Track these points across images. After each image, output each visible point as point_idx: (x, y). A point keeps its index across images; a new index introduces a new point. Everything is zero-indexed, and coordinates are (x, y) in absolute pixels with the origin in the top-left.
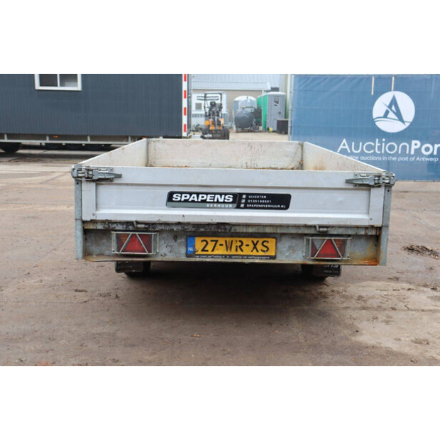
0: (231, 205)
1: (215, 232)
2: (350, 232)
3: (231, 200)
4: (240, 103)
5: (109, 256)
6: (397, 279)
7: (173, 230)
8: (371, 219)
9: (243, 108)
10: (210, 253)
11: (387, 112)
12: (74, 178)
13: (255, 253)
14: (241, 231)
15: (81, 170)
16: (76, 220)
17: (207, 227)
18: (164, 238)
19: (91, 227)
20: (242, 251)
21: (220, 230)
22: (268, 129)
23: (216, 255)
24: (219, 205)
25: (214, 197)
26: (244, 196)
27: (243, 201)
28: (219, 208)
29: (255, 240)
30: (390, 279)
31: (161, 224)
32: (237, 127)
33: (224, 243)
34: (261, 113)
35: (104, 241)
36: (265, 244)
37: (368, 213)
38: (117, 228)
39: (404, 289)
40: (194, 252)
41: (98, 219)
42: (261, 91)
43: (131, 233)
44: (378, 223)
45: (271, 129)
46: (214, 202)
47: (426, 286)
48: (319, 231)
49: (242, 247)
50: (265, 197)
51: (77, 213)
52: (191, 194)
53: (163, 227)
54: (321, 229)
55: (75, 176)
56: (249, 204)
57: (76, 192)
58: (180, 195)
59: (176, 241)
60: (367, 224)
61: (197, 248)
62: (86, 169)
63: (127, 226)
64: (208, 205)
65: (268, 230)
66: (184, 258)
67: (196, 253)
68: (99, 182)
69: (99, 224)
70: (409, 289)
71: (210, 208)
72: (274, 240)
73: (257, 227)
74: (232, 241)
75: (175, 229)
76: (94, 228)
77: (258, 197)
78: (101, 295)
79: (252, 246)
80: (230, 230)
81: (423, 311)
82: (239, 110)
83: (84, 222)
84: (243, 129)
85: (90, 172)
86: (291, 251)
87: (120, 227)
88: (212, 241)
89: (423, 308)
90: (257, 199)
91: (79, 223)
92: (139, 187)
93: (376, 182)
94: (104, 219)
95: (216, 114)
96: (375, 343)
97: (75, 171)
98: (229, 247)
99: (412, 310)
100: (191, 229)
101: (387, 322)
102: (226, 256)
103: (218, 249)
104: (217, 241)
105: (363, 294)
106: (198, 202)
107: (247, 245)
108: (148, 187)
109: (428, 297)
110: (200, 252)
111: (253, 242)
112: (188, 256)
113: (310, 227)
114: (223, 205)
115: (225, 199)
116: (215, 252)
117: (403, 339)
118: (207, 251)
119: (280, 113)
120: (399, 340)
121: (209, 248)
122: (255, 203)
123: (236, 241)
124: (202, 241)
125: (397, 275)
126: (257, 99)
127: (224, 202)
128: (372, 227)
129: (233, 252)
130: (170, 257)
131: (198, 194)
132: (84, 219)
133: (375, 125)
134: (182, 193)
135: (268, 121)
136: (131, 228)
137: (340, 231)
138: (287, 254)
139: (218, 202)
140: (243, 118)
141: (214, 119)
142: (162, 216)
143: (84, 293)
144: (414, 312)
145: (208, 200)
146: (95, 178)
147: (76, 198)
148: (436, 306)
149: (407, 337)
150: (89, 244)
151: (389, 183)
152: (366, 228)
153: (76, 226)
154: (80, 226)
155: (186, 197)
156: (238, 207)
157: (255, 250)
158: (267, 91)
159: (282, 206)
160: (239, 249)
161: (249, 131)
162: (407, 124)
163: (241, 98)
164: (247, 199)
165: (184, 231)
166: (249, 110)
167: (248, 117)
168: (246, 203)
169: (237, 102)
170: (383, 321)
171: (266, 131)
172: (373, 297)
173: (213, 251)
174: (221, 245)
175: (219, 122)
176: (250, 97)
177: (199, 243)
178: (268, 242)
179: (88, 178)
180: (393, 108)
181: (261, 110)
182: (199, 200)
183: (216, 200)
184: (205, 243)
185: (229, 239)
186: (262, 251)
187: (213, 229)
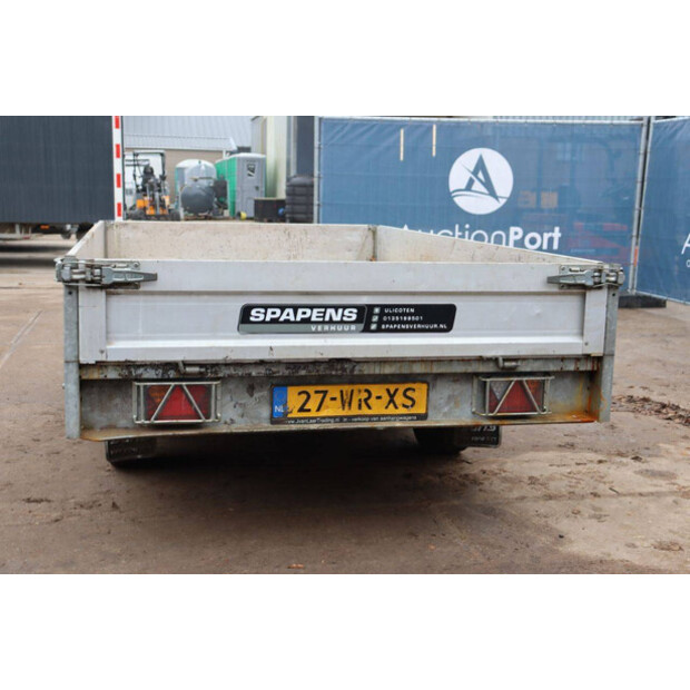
0: (353, 327)
1: (324, 376)
2: (552, 367)
3: (354, 317)
4: (186, 172)
5: (126, 428)
6: (572, 446)
7: (250, 374)
8: (586, 344)
9: (196, 180)
10: (313, 414)
11: (471, 182)
12: (64, 281)
13: (391, 410)
14: (372, 372)
15: (76, 267)
16: (67, 362)
17: (311, 367)
18: (230, 391)
19: (95, 375)
20: (369, 407)
21: (334, 373)
22: (239, 214)
23: (324, 418)
24: (333, 328)
25: (325, 313)
26: (377, 310)
27: (375, 319)
28: (333, 332)
29: (392, 388)
30: (560, 446)
31: (227, 365)
32: (185, 210)
33: (338, 395)
34: (225, 188)
35: (118, 401)
36: (409, 393)
37: (582, 334)
38: (146, 376)
39: (591, 461)
40: (286, 414)
41: (109, 359)
42: (221, 152)
43: (173, 384)
44: (596, 351)
45: (244, 215)
46: (324, 322)
47: (621, 454)
48: (504, 368)
49: (369, 402)
50: (412, 310)
51: (69, 350)
52: (283, 308)
53: (231, 371)
54: (507, 364)
55: (66, 278)
56: (386, 323)
57: (66, 310)
58: (263, 310)
59: (252, 395)
60: (579, 352)
61: (290, 405)
62: (87, 266)
63: (165, 372)
64: (313, 328)
65: (418, 369)
66: (266, 427)
67: (289, 416)
68: (112, 288)
69: (110, 369)
70: (600, 462)
71: (316, 332)
72: (424, 386)
73: (398, 365)
74: (352, 391)
75: (254, 374)
76: (102, 377)
77: (401, 310)
78: (82, 506)
79: (386, 398)
80: (352, 370)
81: (641, 494)
82: (188, 183)
83: (82, 367)
84: (196, 214)
85: (97, 271)
86: (452, 404)
87: (151, 374)
88: (317, 392)
89: (638, 490)
90: (399, 315)
91: (74, 368)
92: (187, 298)
93: (597, 280)
94: (123, 359)
95: (156, 188)
96: (600, 556)
97: (67, 268)
98: (346, 402)
99: (625, 495)
100: (283, 371)
101: (599, 518)
102: (341, 419)
103: (328, 407)
104: (325, 392)
105: (535, 474)
106: (295, 322)
107: (379, 398)
108: (206, 297)
109: (635, 472)
110: (295, 414)
111: (388, 391)
112: (273, 421)
113: (489, 360)
114: (340, 328)
115: (343, 315)
116: (323, 413)
117: (638, 543)
118: (309, 410)
119: (257, 188)
120: (634, 546)
121: (313, 405)
122: (396, 322)
123: (360, 391)
124: (300, 394)
125: (568, 439)
126: (216, 165)
127: (342, 322)
128: (587, 357)
129: (354, 411)
130: (241, 426)
131: (295, 308)
132: (83, 360)
133: (454, 203)
134: (266, 307)
135: (238, 201)
136: (172, 374)
137: (536, 366)
138: (446, 409)
139: (331, 321)
140: (197, 196)
141: (153, 196)
142: (232, 349)
143: (44, 504)
144: (629, 499)
145: (314, 319)
146: (105, 281)
147: (67, 321)
148: (656, 486)
149: (644, 540)
150: (89, 409)
151: (615, 282)
152: (577, 359)
153: (66, 375)
154: (74, 375)
155: (274, 313)
156: (367, 330)
157: (391, 406)
158: (232, 153)
159: (441, 326)
160: (363, 404)
161: (206, 218)
162: (503, 201)
163: (189, 164)
164: (381, 315)
165: (269, 377)
166: (205, 183)
167: (203, 193)
168: (380, 322)
169: (182, 169)
170: (591, 517)
171: (234, 219)
172: (551, 478)
173: (318, 410)
174: (333, 399)
175: (162, 201)
176: (203, 162)
177: (294, 398)
178: (414, 390)
179: (92, 282)
180: (480, 175)
181: (226, 183)
182: (298, 319)
183: (327, 319)
184: (304, 397)
185: (346, 388)
186: (404, 406)
187: (322, 370)
